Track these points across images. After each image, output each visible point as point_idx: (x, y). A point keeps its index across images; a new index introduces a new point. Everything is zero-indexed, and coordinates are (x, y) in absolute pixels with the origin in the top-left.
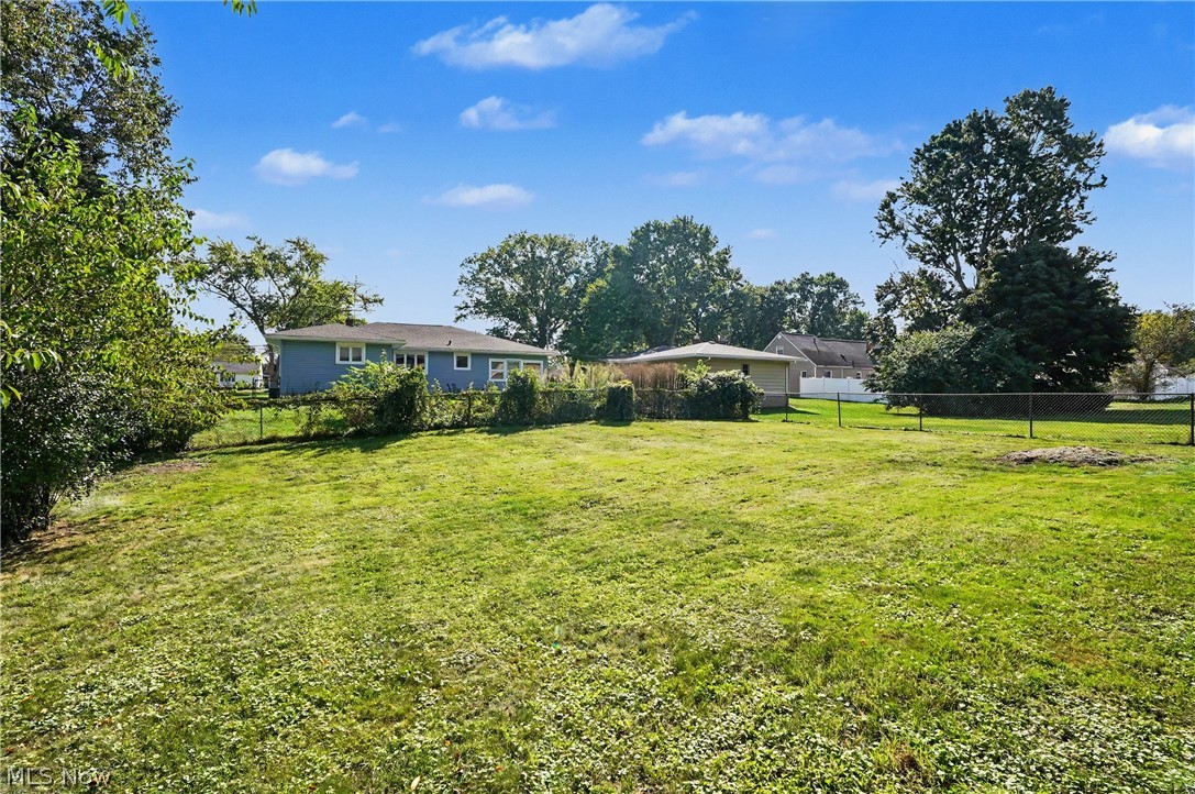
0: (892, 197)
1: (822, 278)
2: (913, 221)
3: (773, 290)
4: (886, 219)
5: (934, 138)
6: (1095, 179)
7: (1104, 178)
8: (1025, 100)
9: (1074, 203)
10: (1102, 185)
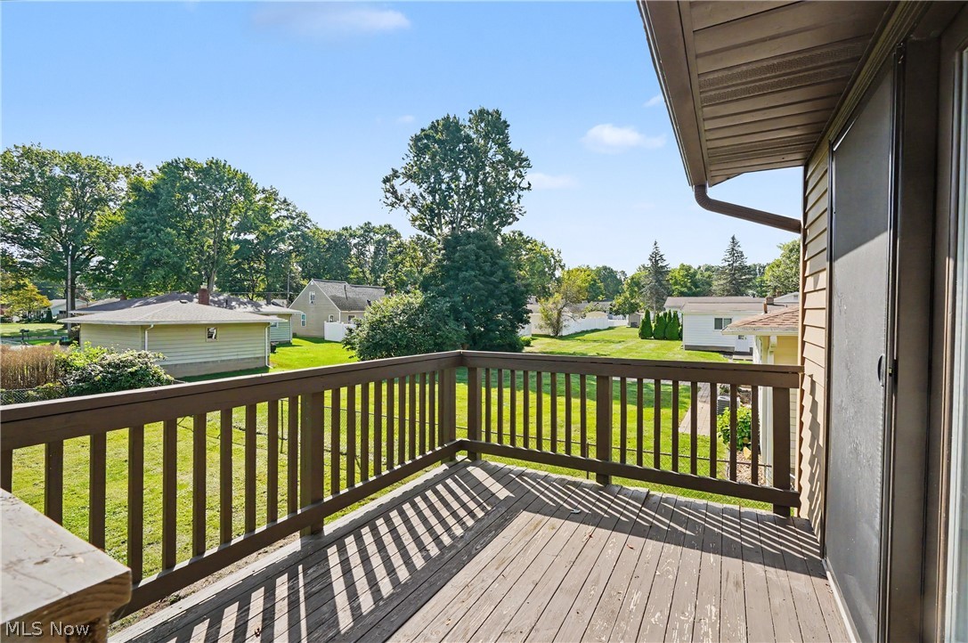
0: (395, 174)
1: (381, 229)
2: (410, 196)
3: (340, 235)
4: (389, 191)
5: (423, 130)
6: (525, 184)
7: (529, 184)
8: (482, 115)
9: (514, 198)
10: (529, 188)
